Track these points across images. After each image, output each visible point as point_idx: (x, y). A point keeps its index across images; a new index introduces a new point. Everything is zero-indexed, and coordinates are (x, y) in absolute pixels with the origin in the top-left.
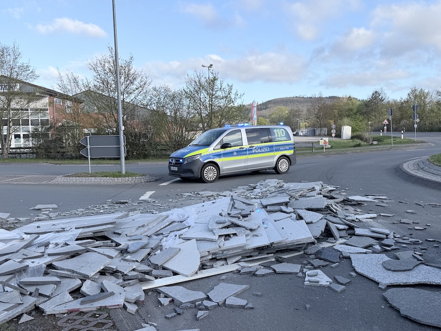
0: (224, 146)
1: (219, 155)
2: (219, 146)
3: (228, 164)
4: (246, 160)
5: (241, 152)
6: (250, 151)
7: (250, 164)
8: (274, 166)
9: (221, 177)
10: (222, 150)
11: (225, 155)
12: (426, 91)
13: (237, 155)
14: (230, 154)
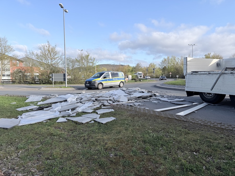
0: (105, 78)
1: (103, 81)
2: (103, 78)
3: (106, 84)
4: (111, 83)
5: (109, 80)
6: (112, 80)
7: (112, 84)
8: (119, 85)
9: (104, 88)
10: (104, 79)
11: (105, 80)
12: (155, 64)
13: (108, 81)
14: (106, 80)
